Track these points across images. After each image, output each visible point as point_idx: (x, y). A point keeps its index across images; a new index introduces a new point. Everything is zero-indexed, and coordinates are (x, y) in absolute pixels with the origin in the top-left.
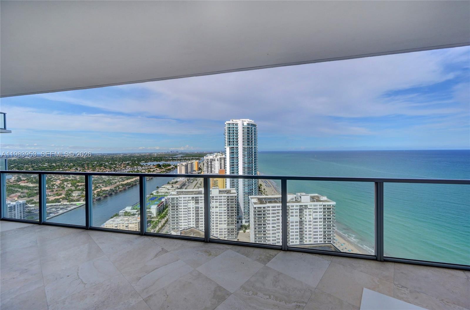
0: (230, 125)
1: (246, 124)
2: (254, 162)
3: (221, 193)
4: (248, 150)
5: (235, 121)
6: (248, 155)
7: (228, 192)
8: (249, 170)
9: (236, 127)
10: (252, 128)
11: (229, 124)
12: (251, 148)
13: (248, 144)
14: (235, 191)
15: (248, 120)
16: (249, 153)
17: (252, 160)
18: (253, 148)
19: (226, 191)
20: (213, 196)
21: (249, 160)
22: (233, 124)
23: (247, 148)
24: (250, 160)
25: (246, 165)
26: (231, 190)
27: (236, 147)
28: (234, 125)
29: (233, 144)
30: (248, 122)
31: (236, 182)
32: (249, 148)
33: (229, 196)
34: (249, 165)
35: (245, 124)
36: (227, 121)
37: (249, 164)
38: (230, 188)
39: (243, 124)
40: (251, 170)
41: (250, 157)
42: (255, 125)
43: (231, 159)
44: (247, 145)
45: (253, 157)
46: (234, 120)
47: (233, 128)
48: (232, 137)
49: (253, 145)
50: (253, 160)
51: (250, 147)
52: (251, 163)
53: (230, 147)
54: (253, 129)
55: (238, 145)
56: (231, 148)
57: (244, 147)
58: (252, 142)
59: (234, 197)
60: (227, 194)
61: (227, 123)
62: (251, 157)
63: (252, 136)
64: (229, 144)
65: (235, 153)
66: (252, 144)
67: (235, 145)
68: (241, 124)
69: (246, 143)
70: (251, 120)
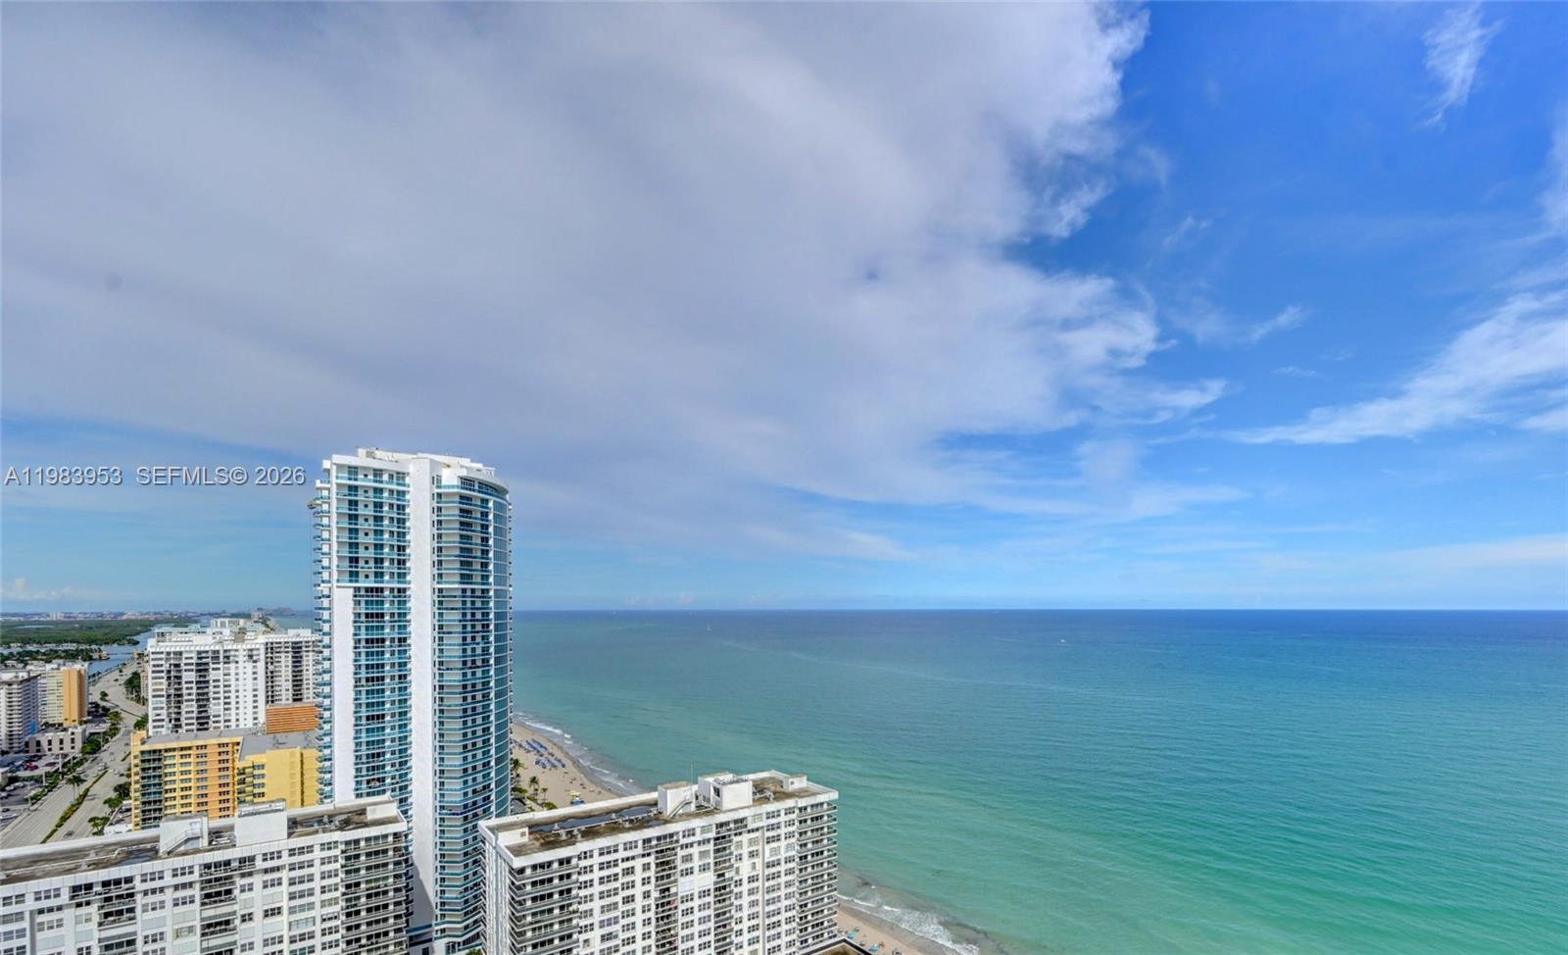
0: (361, 476)
1: (456, 482)
2: (498, 661)
3: (300, 829)
4: (464, 603)
5: (384, 459)
6: (464, 627)
7: (352, 819)
8: (469, 700)
9: (394, 487)
10: (485, 501)
11: (353, 471)
12: (478, 593)
13: (465, 578)
14: (393, 810)
15: (466, 462)
16: (469, 617)
17: (485, 650)
18: (492, 593)
19: (331, 818)
20: (246, 854)
21: (469, 652)
22: (378, 473)
23: (460, 593)
24: (474, 650)
25: (454, 677)
26: (368, 808)
27: (392, 590)
28: (385, 477)
29: (379, 575)
30: (464, 473)
31: (393, 765)
32: (469, 593)
33: (357, 842)
34: (469, 676)
35: (450, 478)
36: (338, 453)
37: (469, 672)
38: (358, 796)
39: (436, 480)
40: (479, 697)
41: (473, 638)
42: (499, 491)
43: (363, 650)
44: (458, 579)
45: (492, 639)
46: (379, 454)
47: (378, 491)
48: (371, 539)
49: (491, 580)
50: (492, 650)
51: (473, 591)
52: (479, 663)
53: (357, 589)
54: (491, 504)
55: (408, 578)
56: (363, 593)
57: (441, 590)
58: (485, 565)
59: (391, 839)
60: (341, 829)
61: (340, 467)
62: (479, 639)
63: (485, 540)
64: (354, 575)
65: (387, 618)
66: (485, 578)
67: (387, 578)
68: (428, 480)
69: (453, 569)
70: (480, 466)
